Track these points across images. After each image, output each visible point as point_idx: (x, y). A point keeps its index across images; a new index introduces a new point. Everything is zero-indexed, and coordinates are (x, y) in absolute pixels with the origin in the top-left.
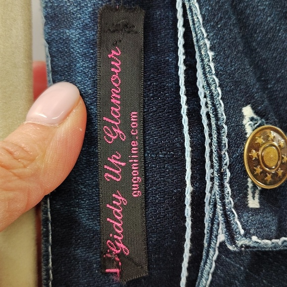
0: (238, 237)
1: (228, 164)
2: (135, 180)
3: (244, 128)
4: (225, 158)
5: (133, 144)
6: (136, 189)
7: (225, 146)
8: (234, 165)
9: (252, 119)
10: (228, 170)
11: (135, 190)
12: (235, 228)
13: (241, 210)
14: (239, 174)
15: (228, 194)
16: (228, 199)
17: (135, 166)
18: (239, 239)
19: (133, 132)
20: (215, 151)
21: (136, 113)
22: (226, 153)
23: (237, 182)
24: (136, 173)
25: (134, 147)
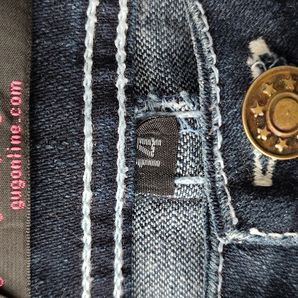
0: (229, 228)
1: (220, 124)
2: (15, 185)
3: (249, 71)
4: (215, 116)
5: (14, 129)
6: (16, 198)
7: (216, 98)
8: (230, 124)
9: (263, 58)
10: (219, 133)
11: (15, 200)
12: (226, 215)
13: (240, 190)
14: (238, 137)
15: (220, 166)
16: (218, 173)
17: (16, 164)
18: (230, 230)
19: (14, 112)
20: (203, 106)
21: (19, 83)
22: (218, 108)
23: (235, 150)
24: (17, 174)
25: (15, 134)
